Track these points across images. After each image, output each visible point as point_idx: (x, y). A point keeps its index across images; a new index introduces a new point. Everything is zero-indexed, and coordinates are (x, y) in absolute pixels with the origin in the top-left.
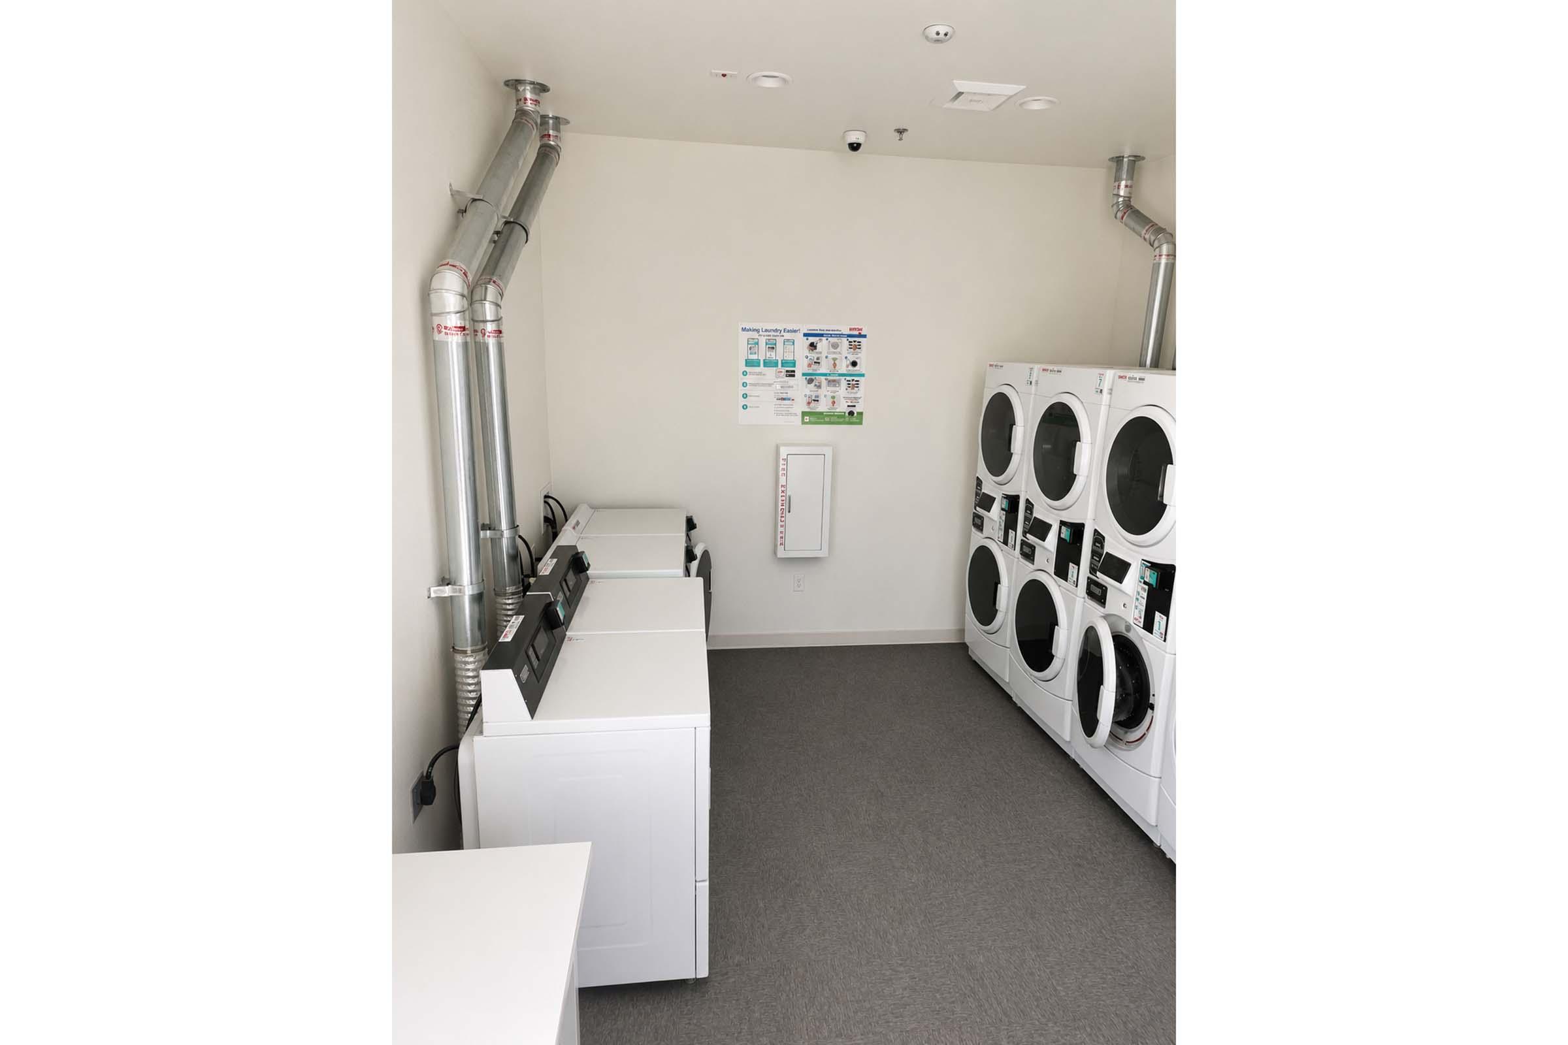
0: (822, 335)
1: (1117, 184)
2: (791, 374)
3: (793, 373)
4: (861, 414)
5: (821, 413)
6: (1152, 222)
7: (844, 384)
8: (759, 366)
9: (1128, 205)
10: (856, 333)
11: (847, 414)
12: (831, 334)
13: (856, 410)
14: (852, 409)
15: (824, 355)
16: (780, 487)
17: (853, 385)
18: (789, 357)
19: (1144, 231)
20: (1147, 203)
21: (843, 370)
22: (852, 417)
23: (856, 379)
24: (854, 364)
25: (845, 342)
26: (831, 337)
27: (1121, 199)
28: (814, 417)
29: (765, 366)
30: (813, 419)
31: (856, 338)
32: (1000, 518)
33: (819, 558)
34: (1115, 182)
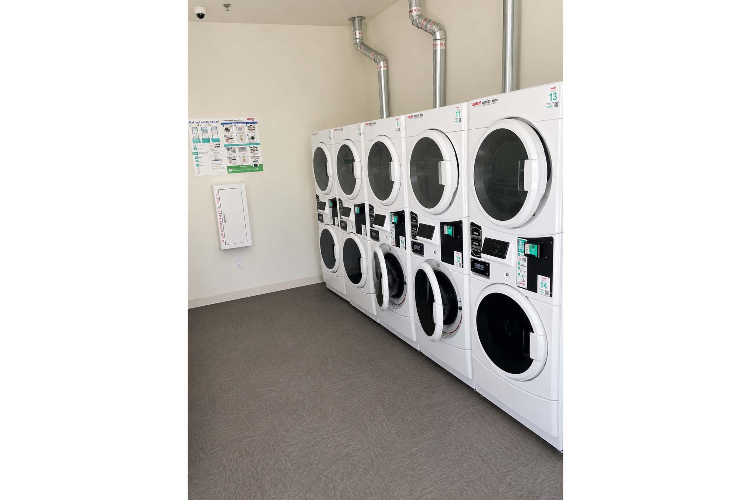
0: (231, 123)
1: (354, 32)
2: (218, 146)
3: (219, 145)
4: (261, 165)
5: (238, 166)
6: (374, 50)
7: (248, 149)
8: (200, 142)
9: (362, 43)
10: (251, 121)
11: (253, 166)
12: (237, 123)
13: (258, 163)
14: (256, 163)
15: (235, 134)
16: (217, 209)
17: (254, 150)
18: (215, 136)
19: (371, 55)
20: (372, 42)
21: (247, 142)
22: (257, 167)
23: (255, 146)
24: (253, 138)
25: (245, 128)
26: (237, 124)
27: (358, 40)
28: (236, 169)
29: (203, 142)
30: (234, 170)
31: (251, 124)
32: (330, 212)
33: (249, 246)
34: (353, 31)
